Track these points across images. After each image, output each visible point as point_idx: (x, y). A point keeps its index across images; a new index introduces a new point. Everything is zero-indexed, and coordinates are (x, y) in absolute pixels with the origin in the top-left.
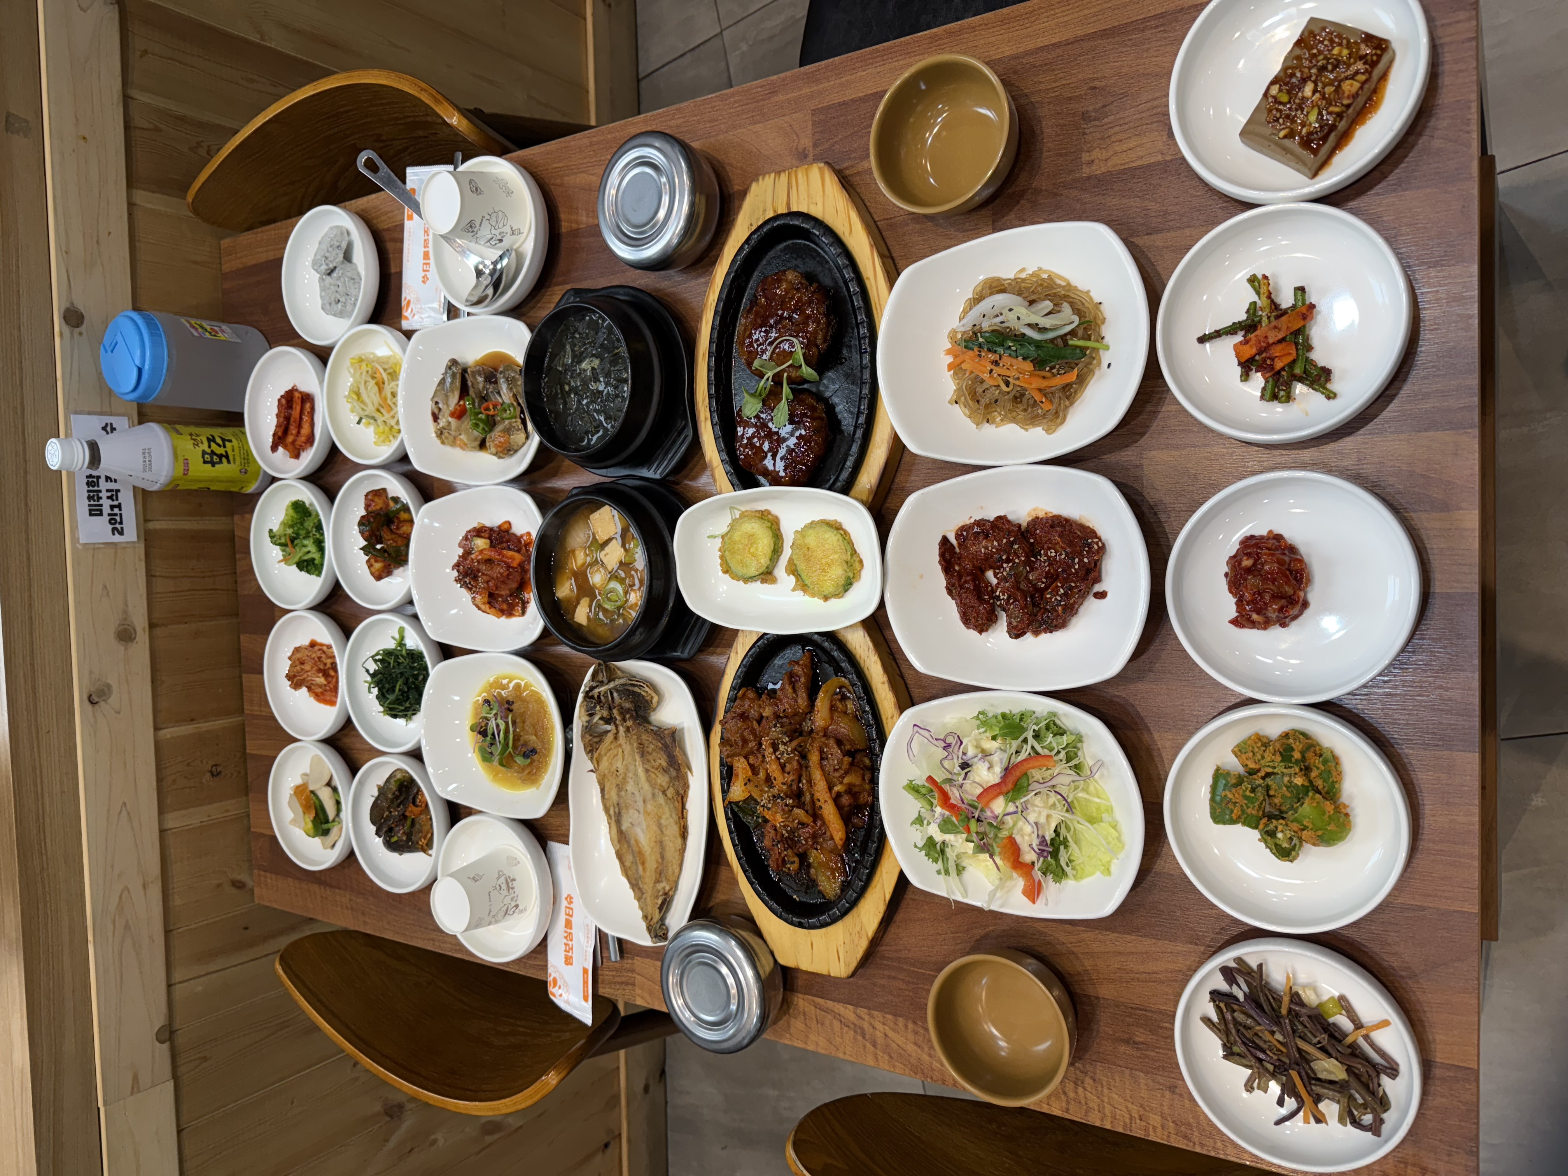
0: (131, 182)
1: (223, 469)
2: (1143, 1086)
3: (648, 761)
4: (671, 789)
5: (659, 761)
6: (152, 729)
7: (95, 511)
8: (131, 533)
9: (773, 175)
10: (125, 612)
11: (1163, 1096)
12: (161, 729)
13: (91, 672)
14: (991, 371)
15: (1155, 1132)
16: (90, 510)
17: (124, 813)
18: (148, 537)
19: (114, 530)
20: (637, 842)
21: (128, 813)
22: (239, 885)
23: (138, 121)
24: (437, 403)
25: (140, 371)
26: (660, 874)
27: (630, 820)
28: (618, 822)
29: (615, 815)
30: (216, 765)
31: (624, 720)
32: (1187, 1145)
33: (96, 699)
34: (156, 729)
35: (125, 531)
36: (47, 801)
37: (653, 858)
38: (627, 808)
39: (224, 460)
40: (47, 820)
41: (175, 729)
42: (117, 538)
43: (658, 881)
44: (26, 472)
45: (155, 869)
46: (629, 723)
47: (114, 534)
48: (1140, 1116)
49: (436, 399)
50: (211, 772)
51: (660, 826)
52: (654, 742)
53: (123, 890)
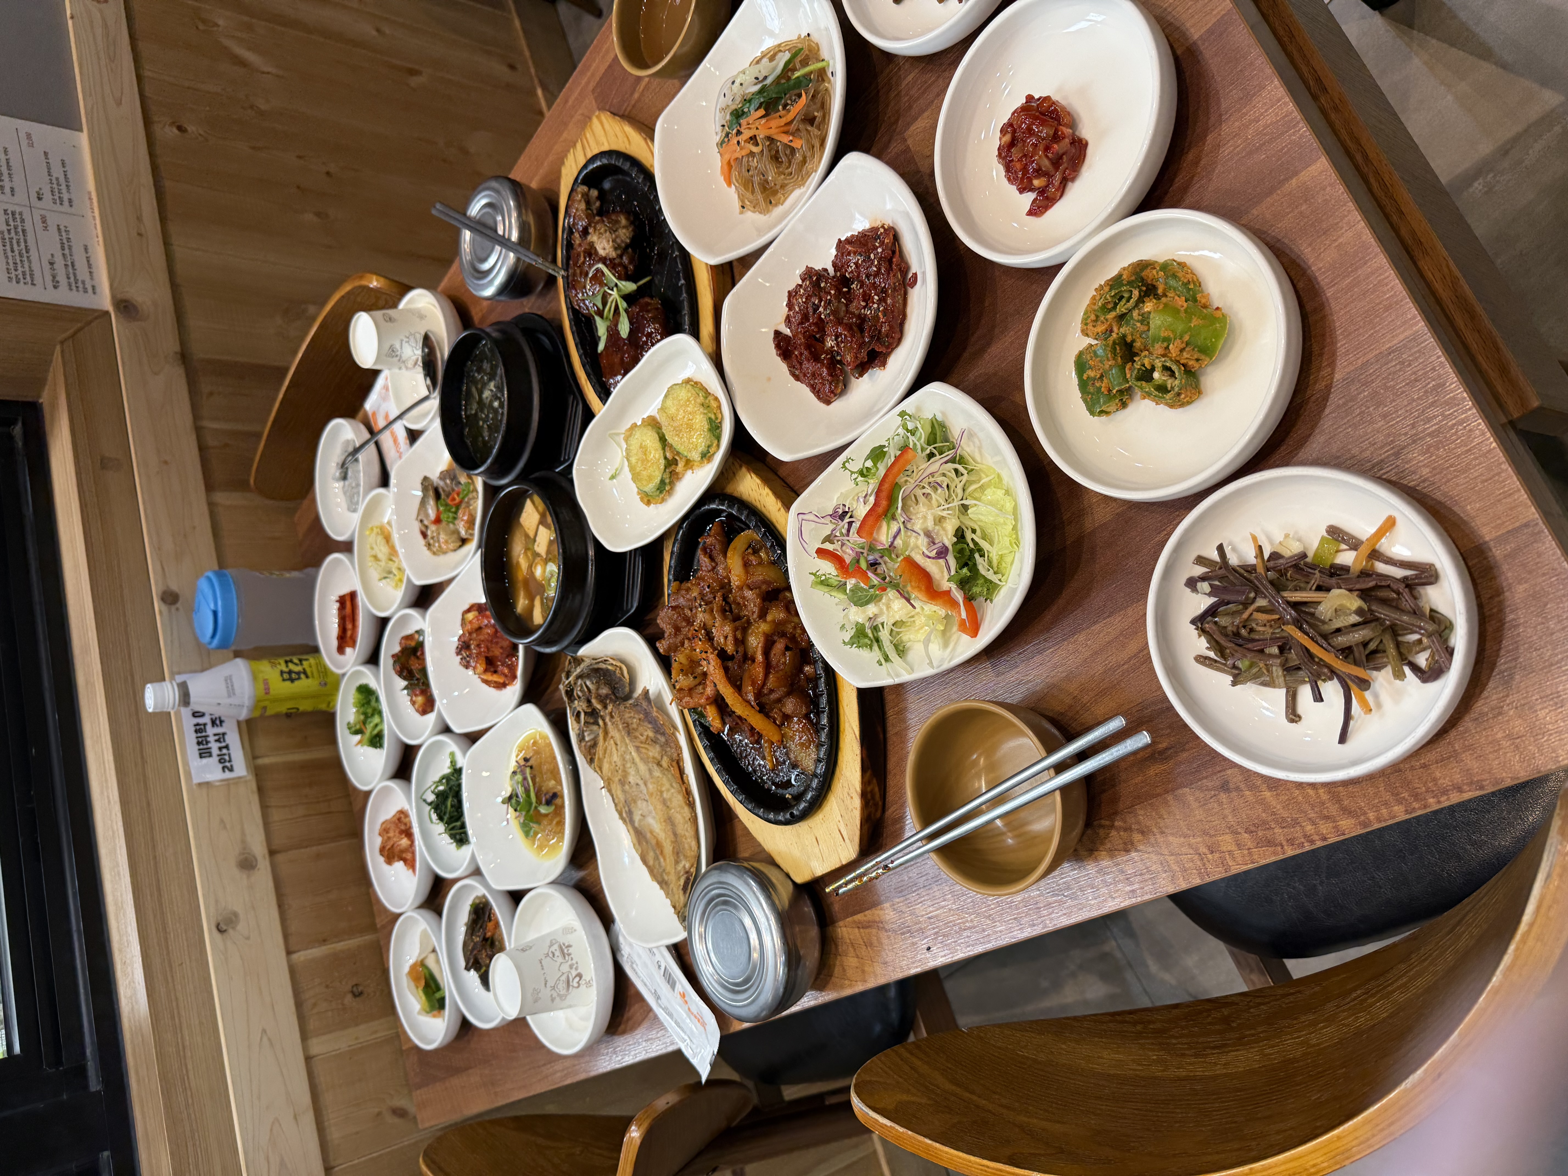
0: (210, 487)
1: (303, 684)
2: (1195, 805)
3: (636, 737)
4: (665, 758)
5: (646, 734)
6: (284, 953)
7: (205, 753)
8: (241, 768)
9: (572, 151)
10: (243, 842)
11: (1221, 804)
12: (294, 952)
13: (217, 901)
14: (738, 142)
15: (1234, 859)
16: (200, 754)
17: (265, 1039)
18: (259, 772)
19: (224, 768)
20: (651, 832)
21: (269, 1039)
22: (400, 1113)
23: (211, 441)
24: (421, 521)
25: (215, 613)
26: (678, 853)
27: (640, 812)
28: (632, 822)
29: (627, 815)
30: (356, 985)
31: (605, 707)
32: (1275, 853)
33: (224, 928)
34: (289, 953)
35: (235, 767)
36: (186, 1033)
37: (668, 841)
38: (635, 802)
39: (302, 676)
40: (188, 1054)
41: (309, 951)
42: (228, 775)
43: (677, 862)
44: (140, 730)
45: (306, 1099)
46: (610, 707)
47: (224, 771)
48: (1209, 848)
49: (420, 518)
50: (352, 992)
51: (664, 802)
52: (636, 716)
53: (273, 1123)
